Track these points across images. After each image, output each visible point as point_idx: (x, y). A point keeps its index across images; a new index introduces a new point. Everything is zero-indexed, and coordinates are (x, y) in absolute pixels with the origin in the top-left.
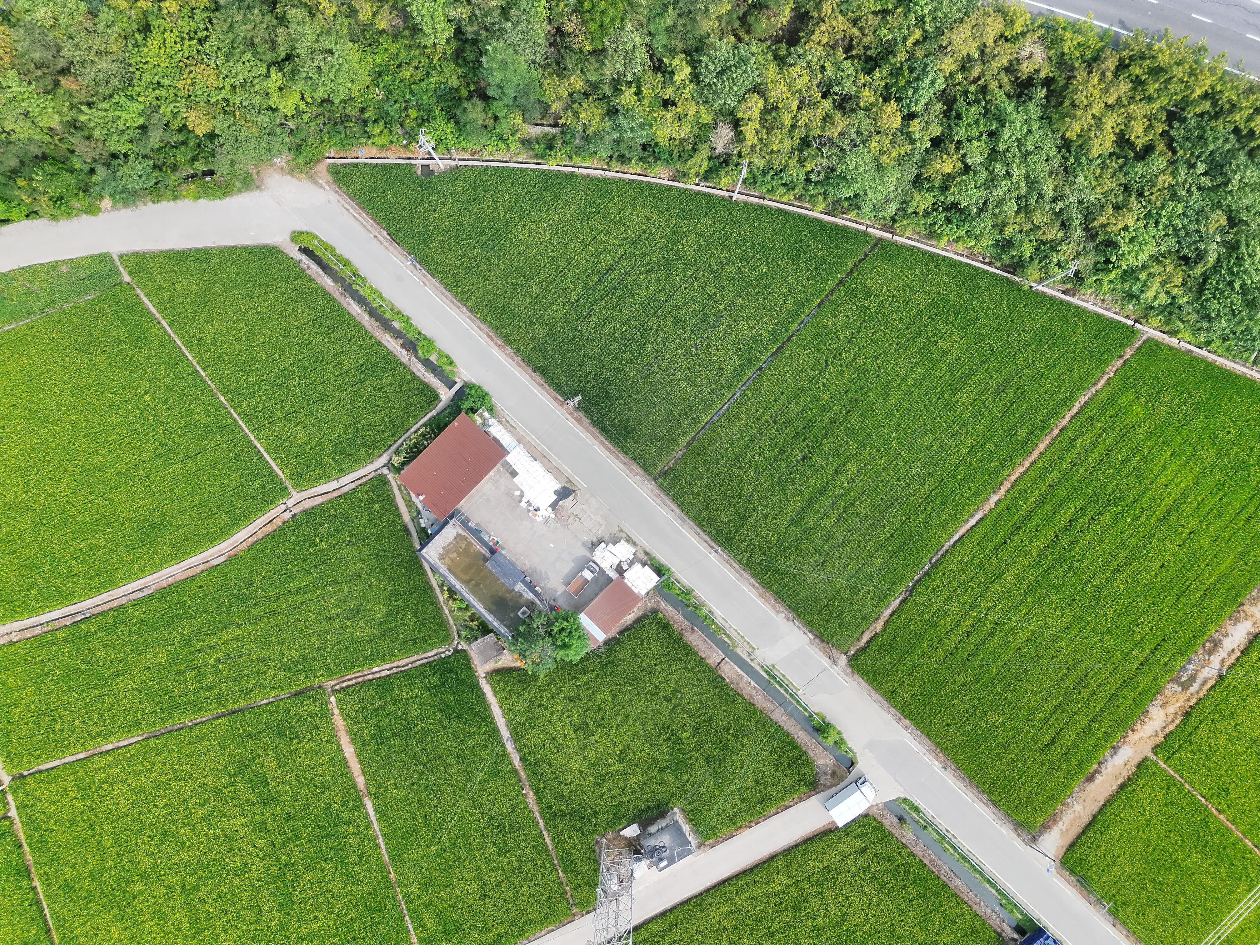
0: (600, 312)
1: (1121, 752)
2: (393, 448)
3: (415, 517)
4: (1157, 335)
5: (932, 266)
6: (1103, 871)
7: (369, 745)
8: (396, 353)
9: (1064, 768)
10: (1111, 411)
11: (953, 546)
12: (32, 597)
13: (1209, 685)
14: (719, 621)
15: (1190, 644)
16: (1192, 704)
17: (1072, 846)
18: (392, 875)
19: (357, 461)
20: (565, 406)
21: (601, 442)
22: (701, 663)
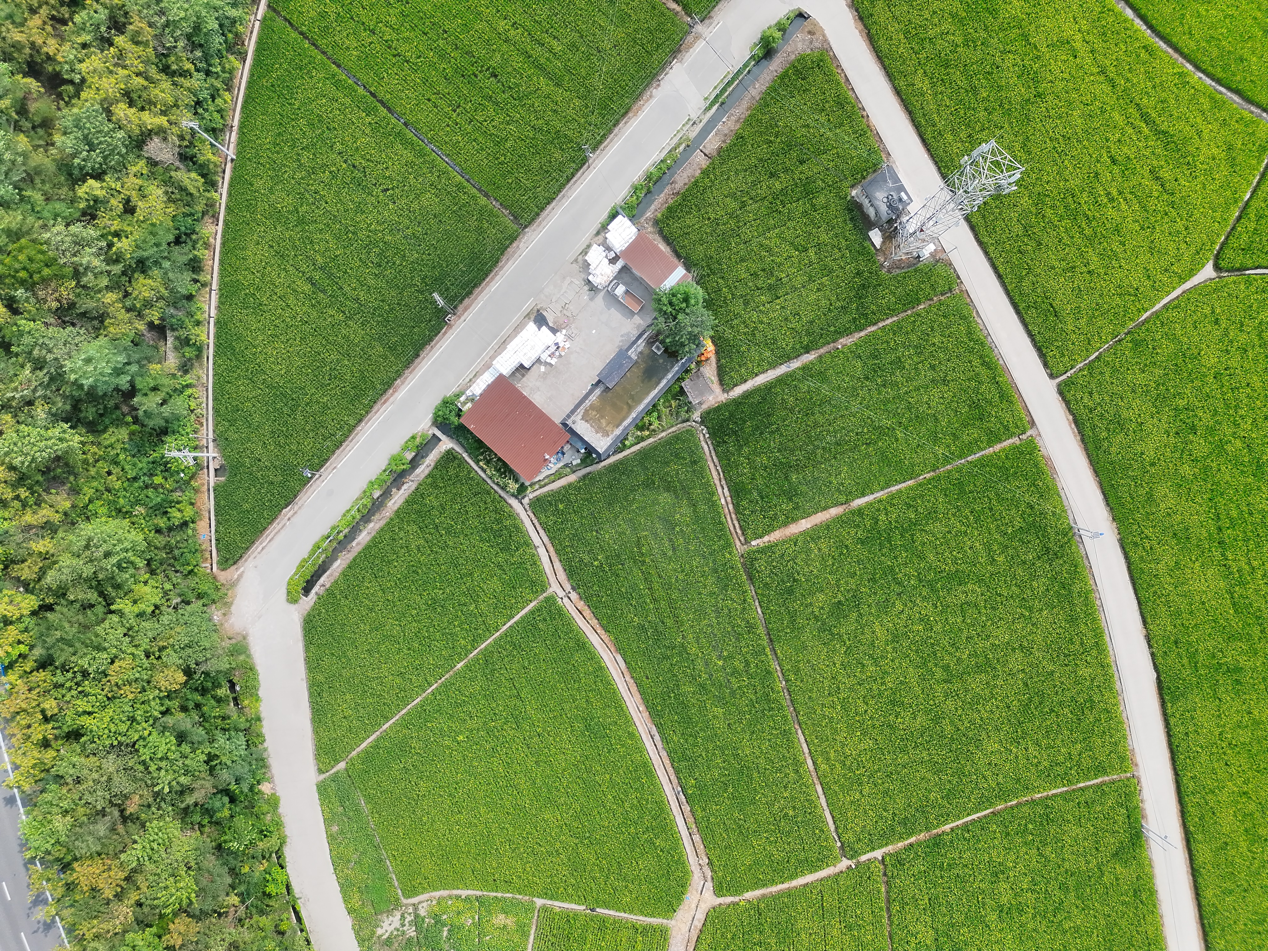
0: (355, 289)
2: (503, 494)
3: (569, 470)
7: (798, 503)
8: (407, 495)
12: (663, 844)
14: (662, 156)
18: (928, 476)
19: (517, 528)
20: (452, 322)
21: (487, 285)
22: (705, 173)
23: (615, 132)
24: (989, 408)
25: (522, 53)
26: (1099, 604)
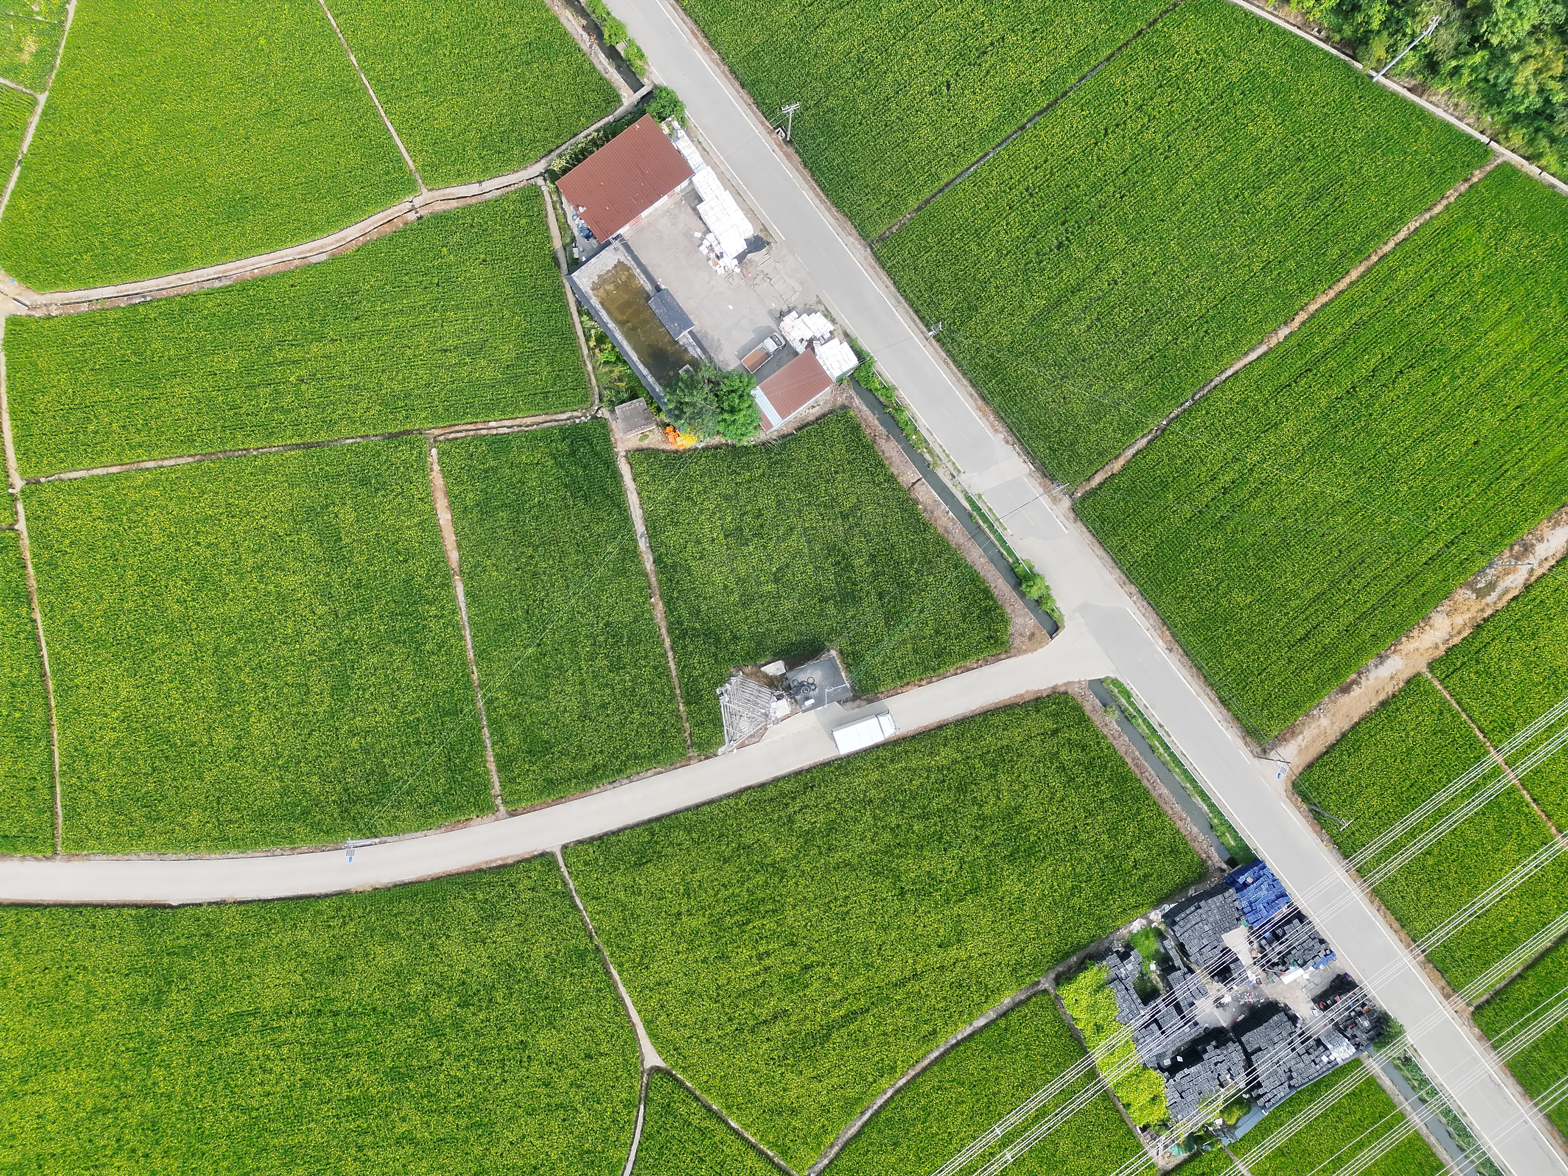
0: (836, 22)
1: (1389, 662)
2: (554, 154)
3: (568, 244)
4: (1516, 160)
5: (1255, 30)
6: (1344, 801)
7: (471, 513)
8: (576, 37)
9: (1316, 670)
10: (1444, 243)
11: (1224, 381)
12: (83, 263)
13: (1510, 596)
14: (923, 432)
15: (1494, 544)
16: (1486, 615)
17: (1310, 766)
18: (475, 677)
19: (507, 164)
20: (774, 136)
21: (811, 187)
22: (891, 479)
23: (963, 379)
24: (540, 763)
25: (1078, 284)
26: (276, 853)
